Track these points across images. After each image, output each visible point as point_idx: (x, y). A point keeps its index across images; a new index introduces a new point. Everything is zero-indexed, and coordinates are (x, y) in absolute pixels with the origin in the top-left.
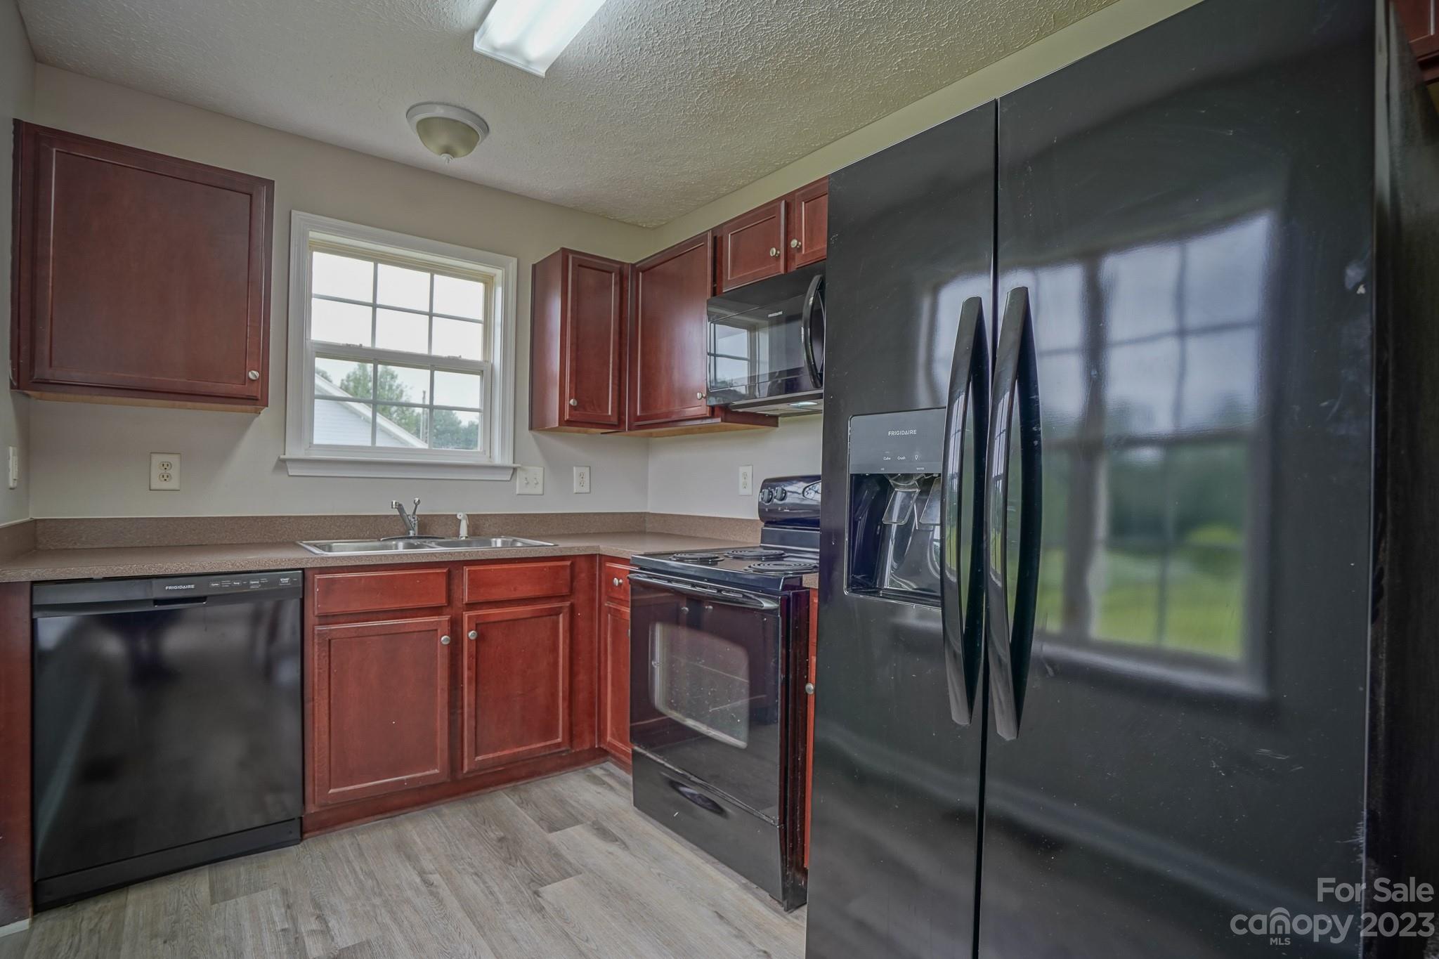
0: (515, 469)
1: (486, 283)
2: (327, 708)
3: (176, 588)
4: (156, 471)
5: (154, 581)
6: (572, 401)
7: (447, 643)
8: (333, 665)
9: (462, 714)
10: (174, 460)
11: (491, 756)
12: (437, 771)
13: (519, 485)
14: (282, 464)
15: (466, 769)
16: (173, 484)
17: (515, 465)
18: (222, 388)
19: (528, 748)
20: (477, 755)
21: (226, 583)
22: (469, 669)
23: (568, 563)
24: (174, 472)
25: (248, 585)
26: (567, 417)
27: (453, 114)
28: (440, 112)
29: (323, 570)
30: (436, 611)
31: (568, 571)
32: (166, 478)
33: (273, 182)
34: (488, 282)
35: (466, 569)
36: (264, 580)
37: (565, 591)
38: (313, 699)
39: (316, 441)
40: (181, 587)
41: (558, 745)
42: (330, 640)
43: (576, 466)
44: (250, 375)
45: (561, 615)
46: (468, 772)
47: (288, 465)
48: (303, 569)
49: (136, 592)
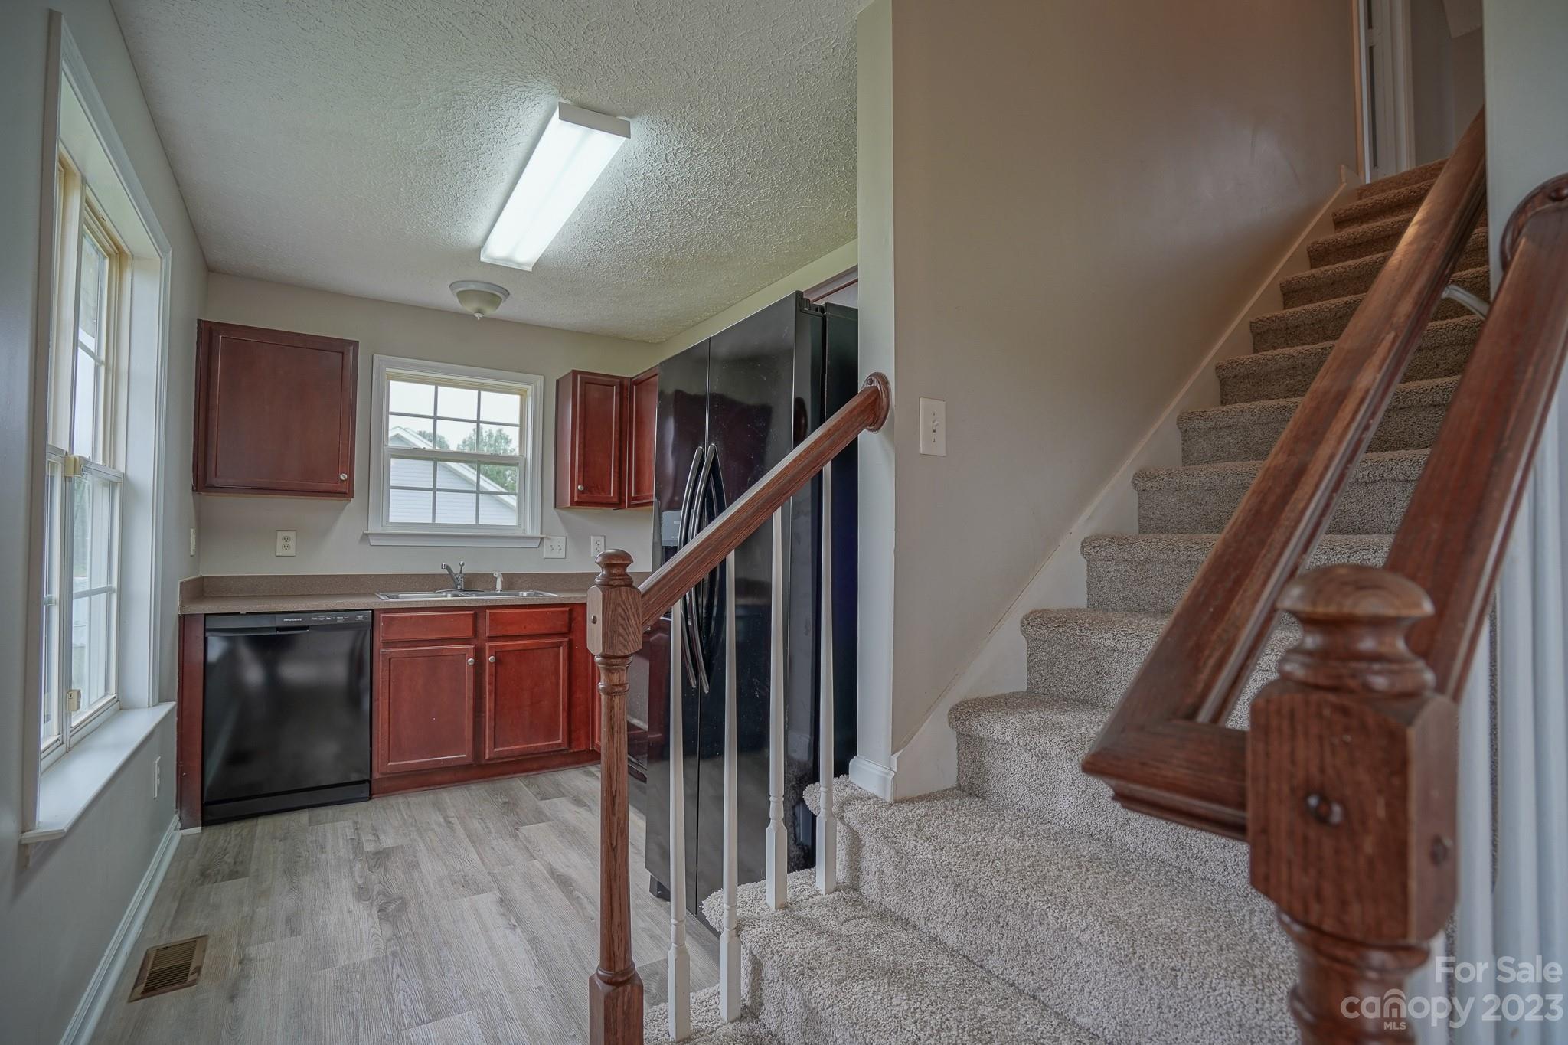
0: (542, 539)
1: (521, 395)
2: (387, 705)
3: (290, 620)
4: (280, 543)
5: (277, 616)
6: (579, 487)
7: (472, 664)
8: (392, 677)
9: (485, 717)
10: (292, 535)
11: (506, 748)
12: (464, 756)
13: (546, 552)
14: (366, 537)
15: (487, 758)
16: (291, 552)
17: (541, 536)
18: (323, 487)
19: (535, 745)
20: (495, 747)
21: (322, 617)
22: (490, 684)
23: (567, 609)
24: (292, 544)
25: (336, 619)
26: (576, 499)
27: (481, 288)
28: (472, 287)
29: (386, 611)
30: (466, 641)
31: (567, 615)
32: (287, 547)
33: (358, 342)
34: (523, 395)
35: (488, 612)
36: (346, 617)
37: (565, 630)
38: (378, 699)
39: (390, 521)
40: (293, 620)
41: (560, 744)
42: (390, 659)
43: (593, 536)
44: (342, 477)
45: (561, 648)
46: (488, 760)
47: (370, 538)
48: (372, 610)
49: (265, 623)
